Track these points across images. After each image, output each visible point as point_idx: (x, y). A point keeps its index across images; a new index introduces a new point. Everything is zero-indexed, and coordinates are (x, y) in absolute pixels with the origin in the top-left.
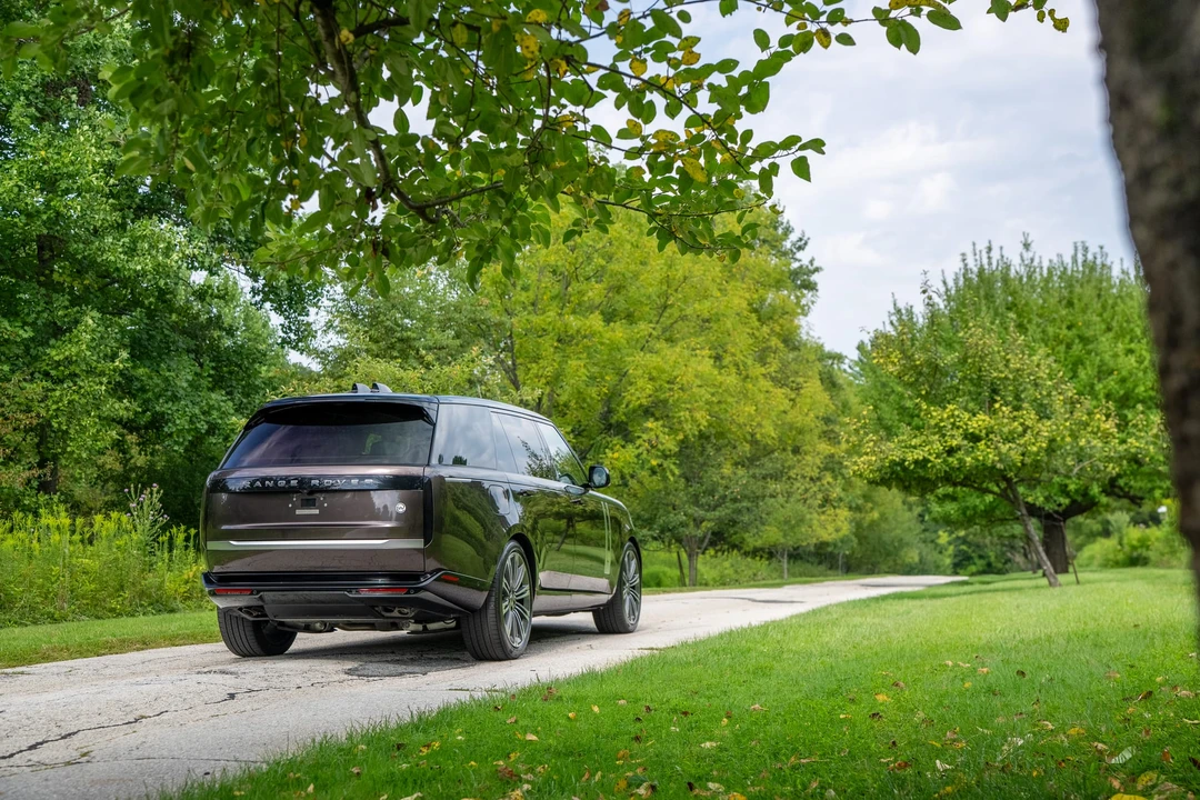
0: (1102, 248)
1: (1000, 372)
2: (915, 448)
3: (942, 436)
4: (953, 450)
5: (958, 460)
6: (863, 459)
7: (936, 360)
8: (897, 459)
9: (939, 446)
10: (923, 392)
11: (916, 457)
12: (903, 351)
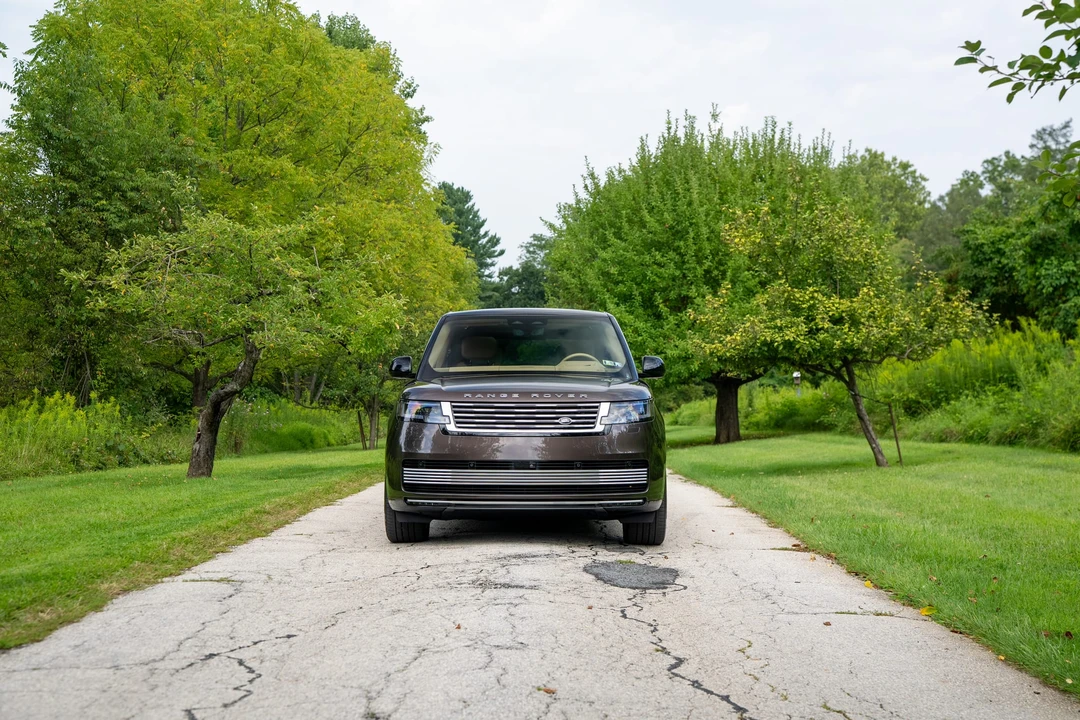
1: (852, 256)
2: (781, 329)
3: (807, 318)
4: (812, 332)
5: (820, 342)
6: (729, 338)
7: (794, 242)
8: (768, 339)
9: (804, 328)
10: (780, 273)
11: (787, 338)
12: (763, 231)
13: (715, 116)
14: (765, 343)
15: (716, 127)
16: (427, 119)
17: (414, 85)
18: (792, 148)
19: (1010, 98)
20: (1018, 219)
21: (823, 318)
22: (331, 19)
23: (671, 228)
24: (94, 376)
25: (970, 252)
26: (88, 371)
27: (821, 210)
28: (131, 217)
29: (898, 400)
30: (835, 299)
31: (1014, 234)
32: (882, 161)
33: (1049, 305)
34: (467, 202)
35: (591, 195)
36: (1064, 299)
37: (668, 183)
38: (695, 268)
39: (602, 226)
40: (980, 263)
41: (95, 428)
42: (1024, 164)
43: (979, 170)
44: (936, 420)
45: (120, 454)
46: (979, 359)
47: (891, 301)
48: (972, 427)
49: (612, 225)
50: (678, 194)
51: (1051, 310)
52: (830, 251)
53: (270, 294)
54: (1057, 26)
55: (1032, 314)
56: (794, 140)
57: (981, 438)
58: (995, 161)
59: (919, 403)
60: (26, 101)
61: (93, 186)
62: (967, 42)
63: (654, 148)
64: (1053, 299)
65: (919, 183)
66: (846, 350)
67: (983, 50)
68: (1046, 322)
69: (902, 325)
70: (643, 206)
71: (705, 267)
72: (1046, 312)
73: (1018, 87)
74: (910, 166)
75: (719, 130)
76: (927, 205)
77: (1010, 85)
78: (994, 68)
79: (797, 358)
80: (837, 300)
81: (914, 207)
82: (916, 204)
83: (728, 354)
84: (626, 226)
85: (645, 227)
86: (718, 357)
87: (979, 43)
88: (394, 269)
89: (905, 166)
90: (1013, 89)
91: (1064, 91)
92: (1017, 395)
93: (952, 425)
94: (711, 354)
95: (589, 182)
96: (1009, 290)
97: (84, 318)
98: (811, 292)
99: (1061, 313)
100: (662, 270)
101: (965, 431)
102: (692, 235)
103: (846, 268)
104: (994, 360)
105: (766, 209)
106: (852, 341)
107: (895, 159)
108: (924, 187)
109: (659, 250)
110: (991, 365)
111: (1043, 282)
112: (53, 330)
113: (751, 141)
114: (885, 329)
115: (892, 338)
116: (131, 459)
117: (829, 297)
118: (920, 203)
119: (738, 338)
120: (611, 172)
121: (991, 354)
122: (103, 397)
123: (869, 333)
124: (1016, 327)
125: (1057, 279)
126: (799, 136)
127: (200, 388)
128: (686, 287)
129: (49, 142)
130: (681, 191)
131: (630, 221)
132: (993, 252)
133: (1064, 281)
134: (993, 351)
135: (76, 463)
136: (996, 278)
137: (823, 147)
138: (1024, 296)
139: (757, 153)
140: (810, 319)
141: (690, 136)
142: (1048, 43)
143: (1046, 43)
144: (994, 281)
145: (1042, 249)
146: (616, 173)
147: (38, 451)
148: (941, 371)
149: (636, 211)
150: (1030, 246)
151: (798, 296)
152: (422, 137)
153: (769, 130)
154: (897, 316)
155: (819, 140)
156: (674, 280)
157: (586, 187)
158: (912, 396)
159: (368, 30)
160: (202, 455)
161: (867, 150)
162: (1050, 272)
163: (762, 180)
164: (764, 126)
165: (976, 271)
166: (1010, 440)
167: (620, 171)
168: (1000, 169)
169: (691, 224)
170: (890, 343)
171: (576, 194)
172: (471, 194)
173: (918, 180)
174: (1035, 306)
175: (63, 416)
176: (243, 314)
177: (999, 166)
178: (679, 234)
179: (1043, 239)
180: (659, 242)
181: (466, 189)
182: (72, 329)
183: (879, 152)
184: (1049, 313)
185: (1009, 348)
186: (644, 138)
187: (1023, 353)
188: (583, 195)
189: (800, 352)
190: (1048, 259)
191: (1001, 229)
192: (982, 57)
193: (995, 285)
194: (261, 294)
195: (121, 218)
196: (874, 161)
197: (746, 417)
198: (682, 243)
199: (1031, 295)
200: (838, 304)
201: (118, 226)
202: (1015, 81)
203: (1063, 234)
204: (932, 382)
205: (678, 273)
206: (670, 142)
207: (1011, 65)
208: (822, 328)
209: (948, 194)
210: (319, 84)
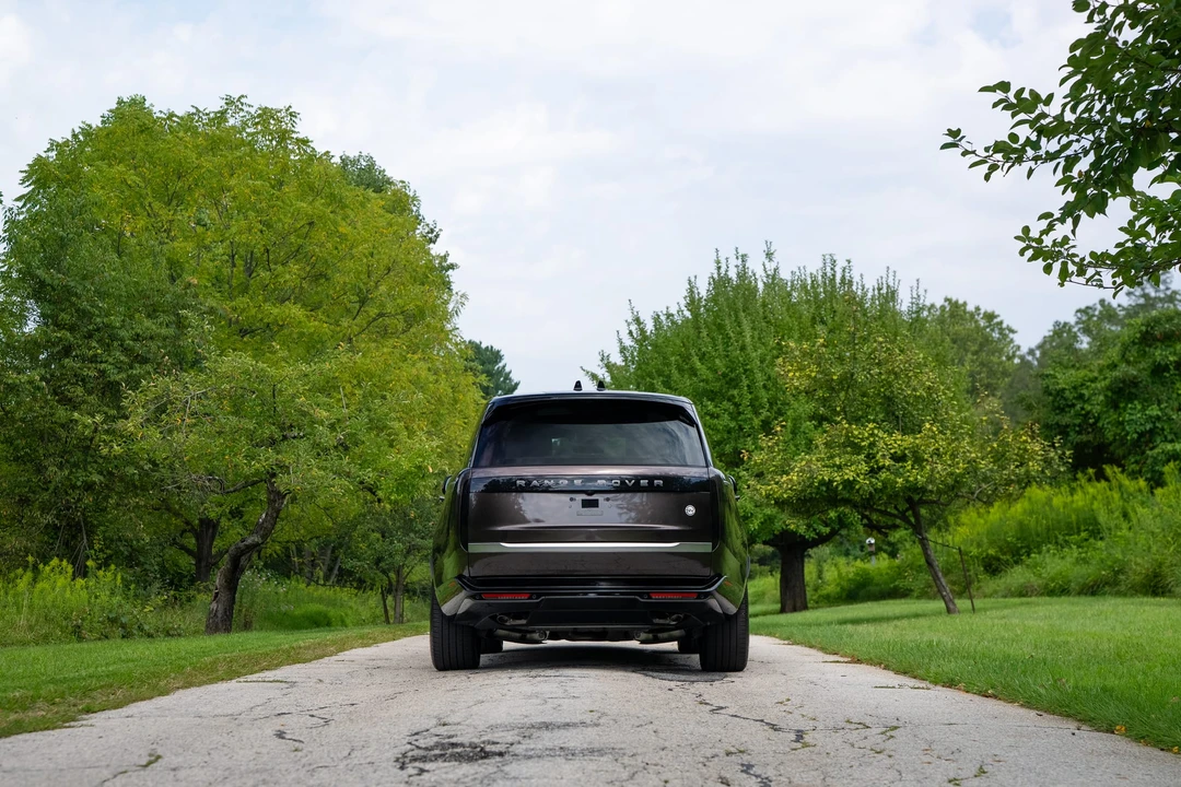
0: (849, 262)
1: (915, 390)
2: (840, 467)
3: (868, 456)
4: (874, 472)
5: (882, 481)
6: (785, 478)
7: (852, 375)
8: (826, 478)
9: (864, 467)
10: (838, 409)
11: (846, 477)
12: (819, 365)
13: (769, 255)
14: (822, 483)
15: (771, 266)
16: (452, 267)
17: (437, 230)
18: (854, 288)
19: (987, 177)
20: (1101, 362)
21: (884, 455)
22: (344, 160)
23: (724, 375)
24: (91, 547)
25: (1051, 398)
26: (85, 541)
27: (881, 343)
28: (131, 368)
29: (977, 557)
30: (897, 435)
31: (1096, 378)
32: (964, 311)
33: (1136, 454)
34: (496, 362)
35: (637, 341)
36: (1151, 445)
37: (720, 327)
38: (751, 419)
39: (650, 375)
40: (1062, 410)
41: (96, 597)
42: (1122, 313)
43: (1072, 320)
44: (1017, 576)
45: (123, 626)
46: (1061, 510)
47: (957, 439)
48: (1053, 580)
49: (660, 373)
50: (730, 338)
51: (1138, 458)
52: (890, 385)
53: (294, 438)
54: (1022, 116)
55: (1117, 462)
56: (856, 279)
57: (1063, 590)
58: (1090, 311)
59: (998, 559)
60: (17, 250)
61: (90, 336)
62: (949, 130)
63: (703, 289)
64: (1139, 447)
65: (1007, 336)
66: (909, 489)
67: (963, 137)
68: (1133, 472)
69: (969, 462)
70: (693, 352)
71: (762, 417)
72: (1133, 460)
73: (993, 168)
74: (996, 317)
75: (775, 270)
76: (1017, 361)
77: (987, 165)
78: (974, 152)
79: (857, 499)
80: (900, 437)
81: (1002, 362)
82: (1004, 358)
83: (785, 496)
84: (676, 375)
85: (696, 375)
86: (775, 499)
87: (959, 130)
88: (419, 425)
89: (990, 317)
90: (989, 169)
91: (1031, 172)
92: (1100, 544)
93: (1033, 579)
94: (768, 496)
95: (634, 328)
96: (1095, 438)
97: (79, 484)
98: (871, 429)
99: (1149, 461)
100: (716, 421)
101: (1047, 584)
102: (745, 382)
103: (908, 403)
104: (1077, 511)
105: (822, 340)
106: (916, 479)
107: (978, 309)
108: (1012, 341)
109: (712, 400)
110: (1074, 517)
111: (1127, 428)
112: (46, 496)
113: (809, 282)
114: (950, 465)
115: (958, 475)
116: (135, 632)
117: (890, 434)
118: (1010, 358)
119: (795, 478)
120: (658, 316)
121: (1074, 506)
122: (105, 564)
123: (932, 470)
124: (1101, 476)
125: (1141, 424)
126: (861, 275)
127: (203, 564)
128: (742, 440)
129: (40, 291)
130: (732, 335)
131: (680, 370)
132: (1074, 398)
133: (1148, 427)
134: (1077, 501)
135: (77, 633)
136: (1079, 426)
137: (888, 287)
138: (1110, 444)
139: (817, 295)
140: (870, 457)
141: (742, 275)
142: (1015, 131)
143: (1013, 131)
144: (1077, 429)
145: (1122, 393)
146: (663, 318)
147: (37, 621)
148: (1021, 524)
149: (686, 358)
150: (1111, 390)
151: (856, 433)
152: (447, 285)
153: (828, 269)
154: (964, 452)
155: (884, 280)
156: (729, 432)
157: (631, 333)
158: (991, 552)
159: (384, 171)
160: (220, 616)
161: (946, 300)
162: (1134, 417)
163: (823, 322)
164: (821, 265)
165: (1057, 418)
166: (1093, 589)
167: (669, 316)
168: (1095, 319)
169: (746, 371)
170: (956, 481)
171: (620, 341)
172: (502, 353)
173: (1006, 332)
174: (1121, 454)
175: (58, 585)
176: (267, 457)
177: (1094, 316)
178: (733, 383)
179: (1124, 382)
180: (712, 391)
181: (496, 348)
182: (67, 493)
183: (961, 302)
184: (1136, 462)
185: (1094, 498)
186: (693, 280)
187: (1108, 504)
188: (628, 342)
189: (861, 492)
190: (1132, 403)
191: (1082, 373)
192: (963, 142)
193: (1079, 433)
194: (285, 438)
195: (120, 370)
196: (955, 310)
197: (816, 590)
198: (735, 392)
199: (1117, 443)
200: (900, 441)
201: (118, 378)
202: (991, 162)
203: (1145, 377)
204: (1013, 536)
205: (733, 424)
206: (720, 283)
207: (987, 149)
208: (883, 467)
209: (1040, 347)
210: (335, 223)
